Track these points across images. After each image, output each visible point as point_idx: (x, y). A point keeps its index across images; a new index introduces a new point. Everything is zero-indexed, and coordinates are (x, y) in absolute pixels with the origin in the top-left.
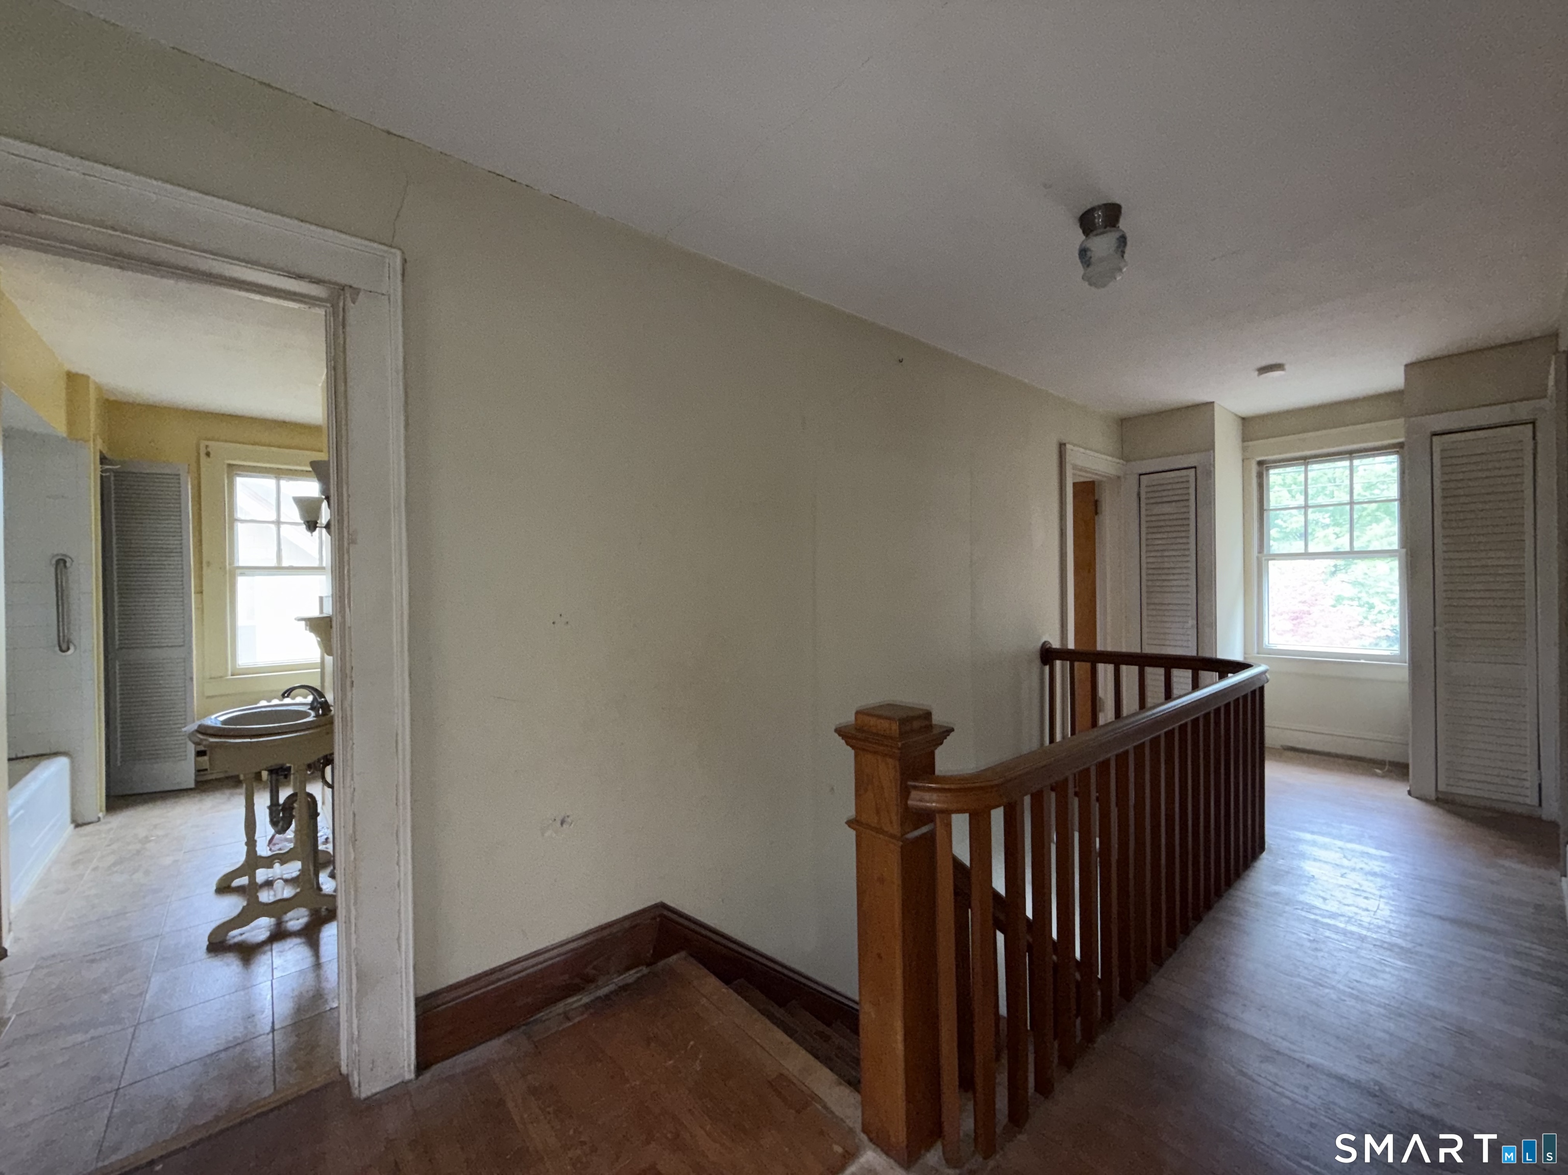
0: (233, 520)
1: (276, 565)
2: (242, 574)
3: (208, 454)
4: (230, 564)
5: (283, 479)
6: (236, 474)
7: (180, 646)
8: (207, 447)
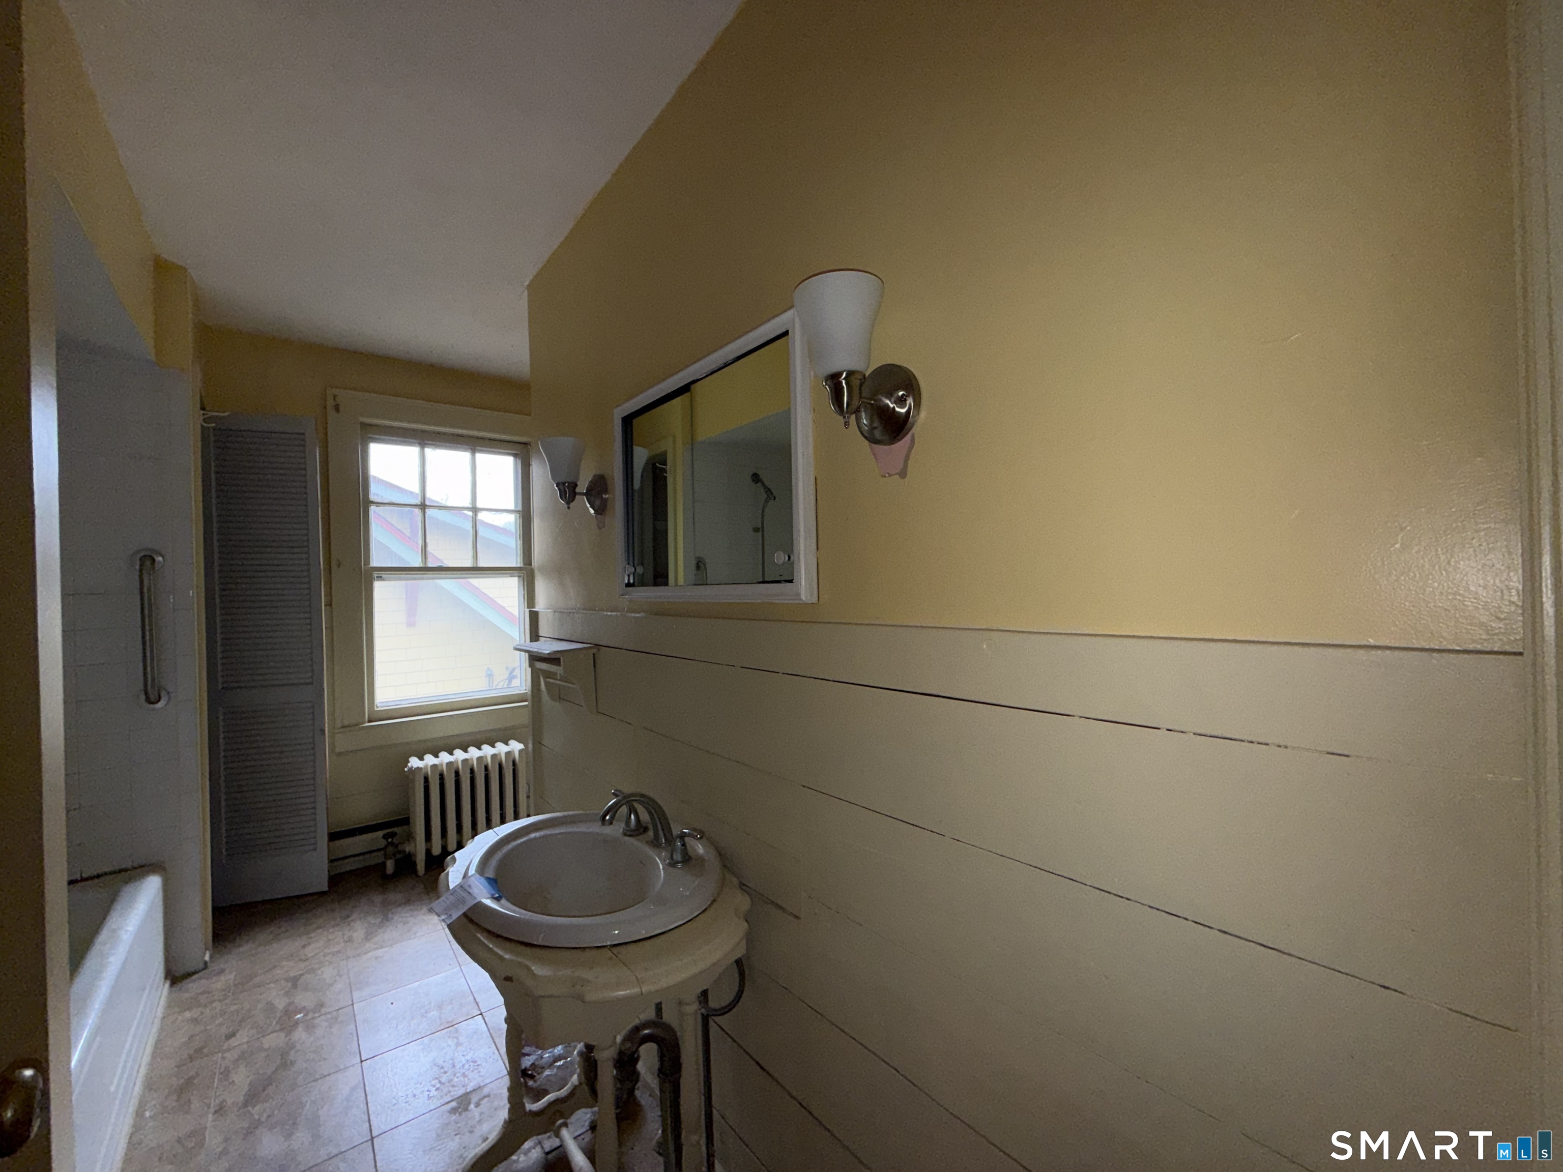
0: (368, 503)
1: (421, 565)
2: (380, 578)
3: (337, 408)
4: (365, 565)
5: (429, 445)
6: (370, 438)
7: (307, 684)
8: (335, 397)
